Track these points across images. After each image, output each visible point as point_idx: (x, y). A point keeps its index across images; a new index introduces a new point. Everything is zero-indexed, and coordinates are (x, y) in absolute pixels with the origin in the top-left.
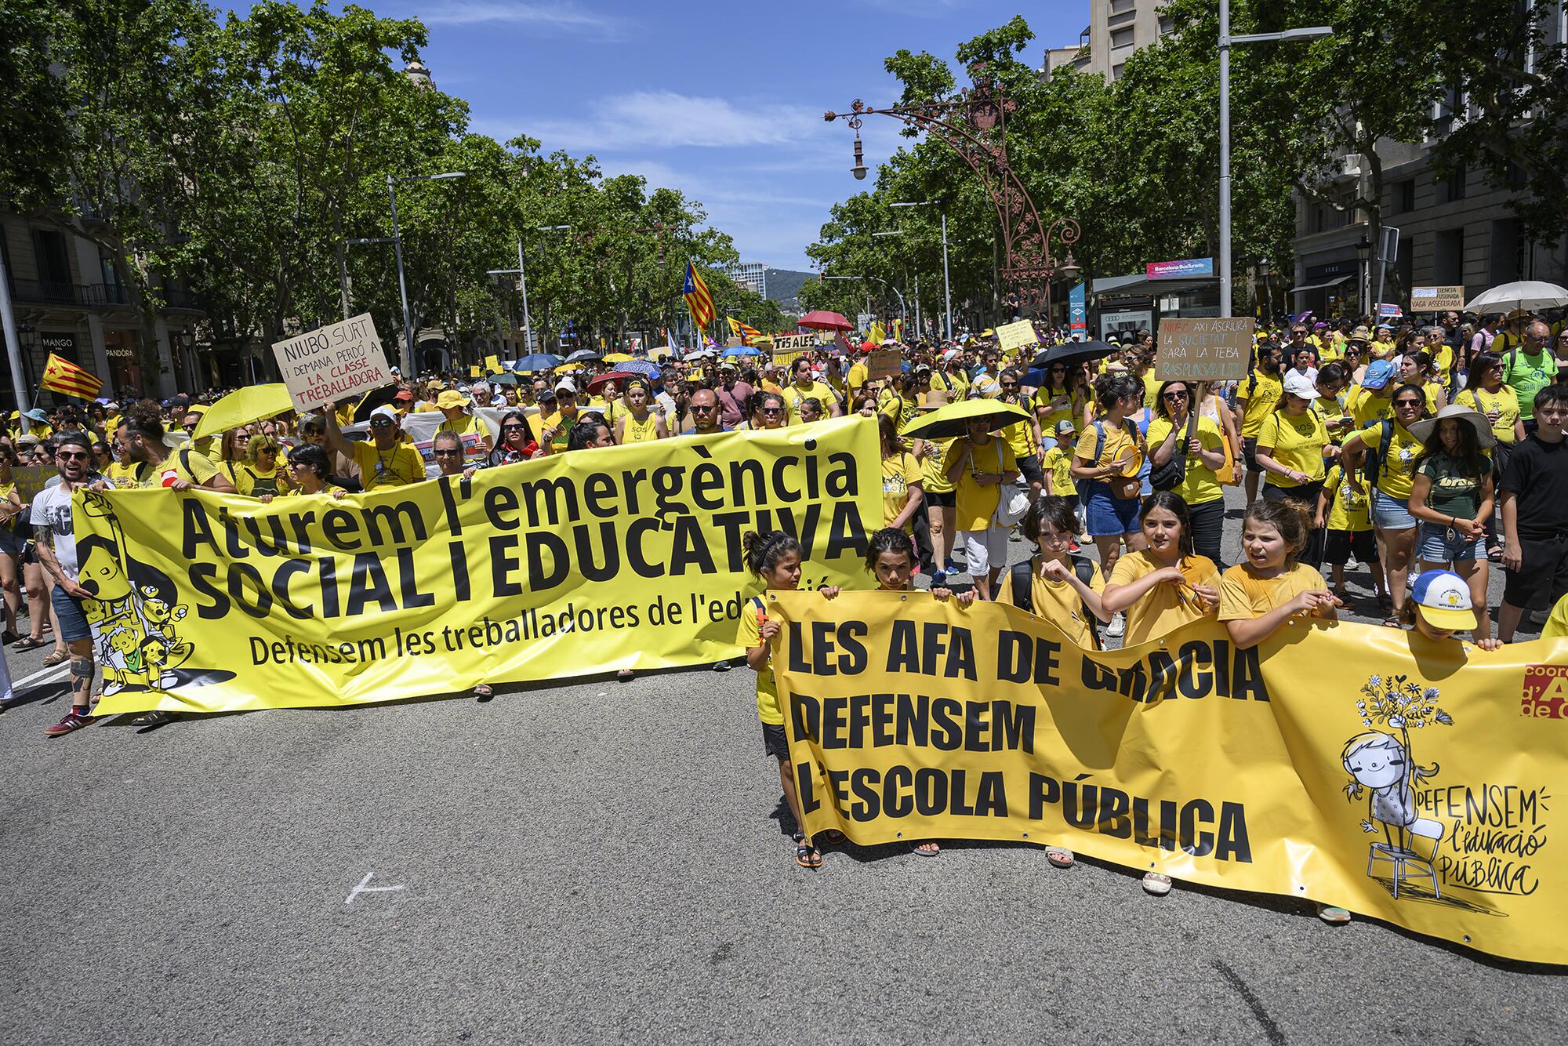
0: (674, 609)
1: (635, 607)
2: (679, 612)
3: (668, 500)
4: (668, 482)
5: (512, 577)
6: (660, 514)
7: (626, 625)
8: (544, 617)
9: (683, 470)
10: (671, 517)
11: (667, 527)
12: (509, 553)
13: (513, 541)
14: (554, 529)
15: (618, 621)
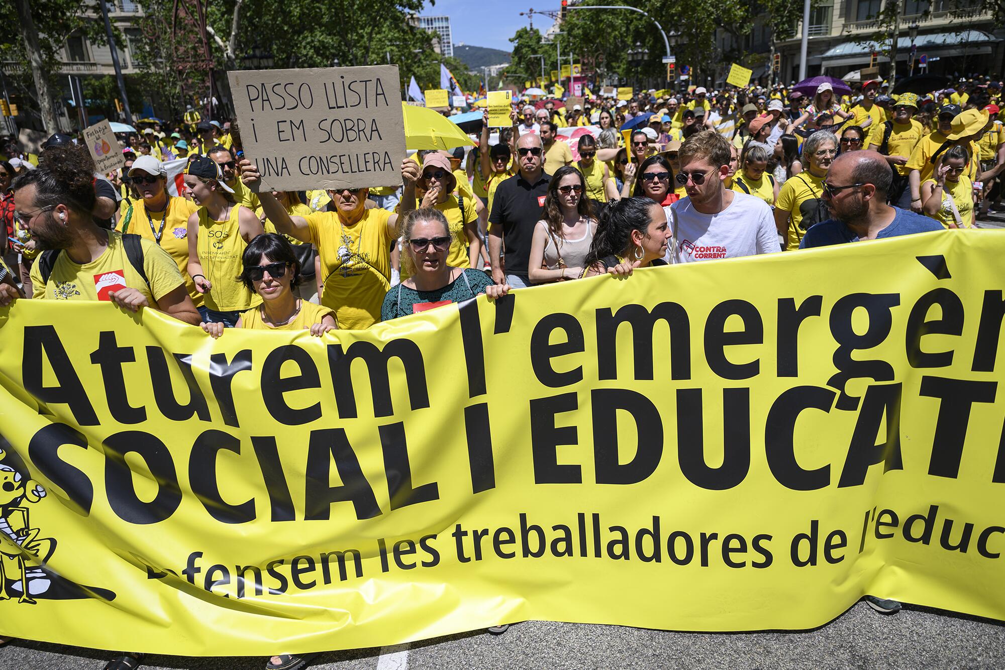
0: (836, 540)
1: (769, 538)
2: (844, 543)
3: (857, 355)
4: (860, 321)
5: (565, 455)
6: (838, 381)
7: (749, 564)
8: (612, 529)
9: (894, 299)
10: (858, 387)
11: (848, 403)
12: (561, 420)
13: (569, 403)
14: (641, 387)
15: (735, 557)
